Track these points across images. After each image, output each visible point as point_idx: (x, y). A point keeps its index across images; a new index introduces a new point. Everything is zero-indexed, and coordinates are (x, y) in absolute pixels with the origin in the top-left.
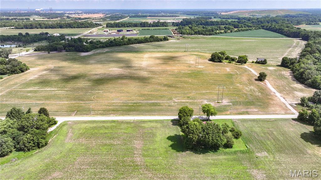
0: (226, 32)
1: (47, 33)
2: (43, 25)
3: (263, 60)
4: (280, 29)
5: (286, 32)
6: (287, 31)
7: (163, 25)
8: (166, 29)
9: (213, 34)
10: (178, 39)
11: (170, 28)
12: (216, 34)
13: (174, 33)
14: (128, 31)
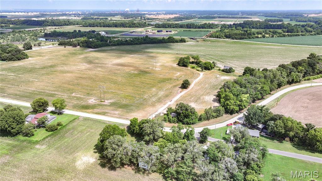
0: (264, 37)
1: (94, 32)
2: (102, 24)
7: (209, 26)
8: (208, 31)
9: (245, 38)
10: (197, 42)
11: (212, 31)
12: (250, 38)
13: (207, 36)
14: (167, 31)
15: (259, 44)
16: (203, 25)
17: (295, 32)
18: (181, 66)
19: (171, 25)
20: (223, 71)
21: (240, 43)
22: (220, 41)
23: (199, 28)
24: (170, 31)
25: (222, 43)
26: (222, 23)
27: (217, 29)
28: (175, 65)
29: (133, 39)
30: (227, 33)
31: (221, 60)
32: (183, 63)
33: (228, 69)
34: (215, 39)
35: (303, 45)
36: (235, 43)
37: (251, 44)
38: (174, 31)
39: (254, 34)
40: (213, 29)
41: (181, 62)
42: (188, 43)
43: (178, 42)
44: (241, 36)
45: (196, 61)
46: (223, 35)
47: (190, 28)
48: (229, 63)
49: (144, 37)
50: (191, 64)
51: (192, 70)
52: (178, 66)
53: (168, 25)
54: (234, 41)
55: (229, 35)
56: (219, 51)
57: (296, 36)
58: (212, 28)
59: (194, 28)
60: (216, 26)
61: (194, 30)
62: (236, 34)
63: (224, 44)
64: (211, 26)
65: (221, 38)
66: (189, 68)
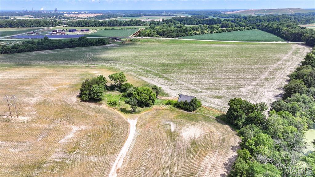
0: (203, 33)
3: (189, 100)
4: (277, 29)
5: (284, 33)
6: (286, 31)
7: (136, 23)
8: (136, 29)
9: (183, 36)
10: (122, 43)
11: (140, 28)
12: (188, 35)
13: (135, 34)
14: (82, 31)
15: (203, 43)
16: (128, 21)
17: (230, 27)
18: (86, 101)
19: (88, 23)
20: (178, 106)
21: (181, 42)
22: (153, 40)
23: (124, 25)
24: (86, 30)
25: (155, 43)
26: (150, 20)
27: (146, 27)
28: (74, 99)
29: (23, 43)
30: (160, 30)
31: (165, 75)
32: (90, 94)
33: (188, 102)
34: (145, 38)
35: (255, 41)
36: (173, 42)
37: (193, 43)
38: (93, 29)
39: (190, 31)
40: (141, 26)
41: (85, 92)
42: (109, 45)
43: (94, 45)
44: (176, 33)
45: (119, 83)
46: (156, 33)
47: (113, 26)
48: (180, 79)
49: (42, 40)
50: (108, 93)
51: (111, 110)
52: (79, 99)
53: (85, 23)
54: (171, 40)
55: (163, 32)
56: (155, 56)
57: (234, 31)
58: (139, 25)
59: (119, 26)
60: (144, 23)
61: (118, 28)
62: (170, 31)
63: (159, 45)
64: (138, 23)
65: (154, 37)
66: (104, 106)
